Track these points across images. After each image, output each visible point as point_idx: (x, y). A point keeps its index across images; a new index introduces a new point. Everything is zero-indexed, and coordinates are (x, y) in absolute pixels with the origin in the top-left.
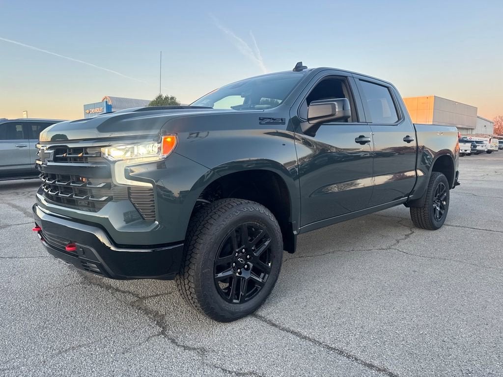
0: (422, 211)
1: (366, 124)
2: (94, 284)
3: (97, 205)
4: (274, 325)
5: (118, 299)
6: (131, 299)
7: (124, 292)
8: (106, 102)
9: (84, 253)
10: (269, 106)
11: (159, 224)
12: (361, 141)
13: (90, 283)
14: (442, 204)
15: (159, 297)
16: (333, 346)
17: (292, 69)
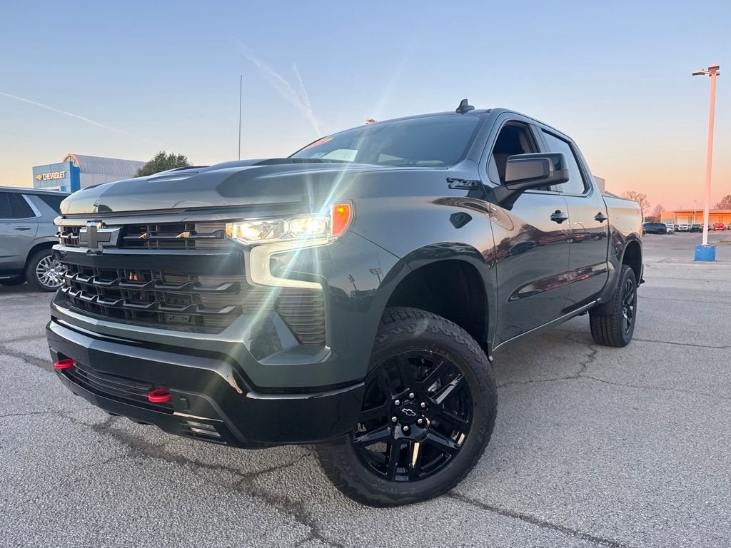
0: (609, 320)
1: (557, 193)
2: (152, 456)
3: (208, 321)
4: (486, 507)
5: (208, 481)
6: (228, 477)
7: (212, 467)
8: (71, 163)
9: (189, 405)
10: (442, 162)
11: (331, 350)
12: (558, 218)
13: (146, 455)
14: (629, 309)
15: (276, 473)
16: (596, 535)
17: (455, 110)
